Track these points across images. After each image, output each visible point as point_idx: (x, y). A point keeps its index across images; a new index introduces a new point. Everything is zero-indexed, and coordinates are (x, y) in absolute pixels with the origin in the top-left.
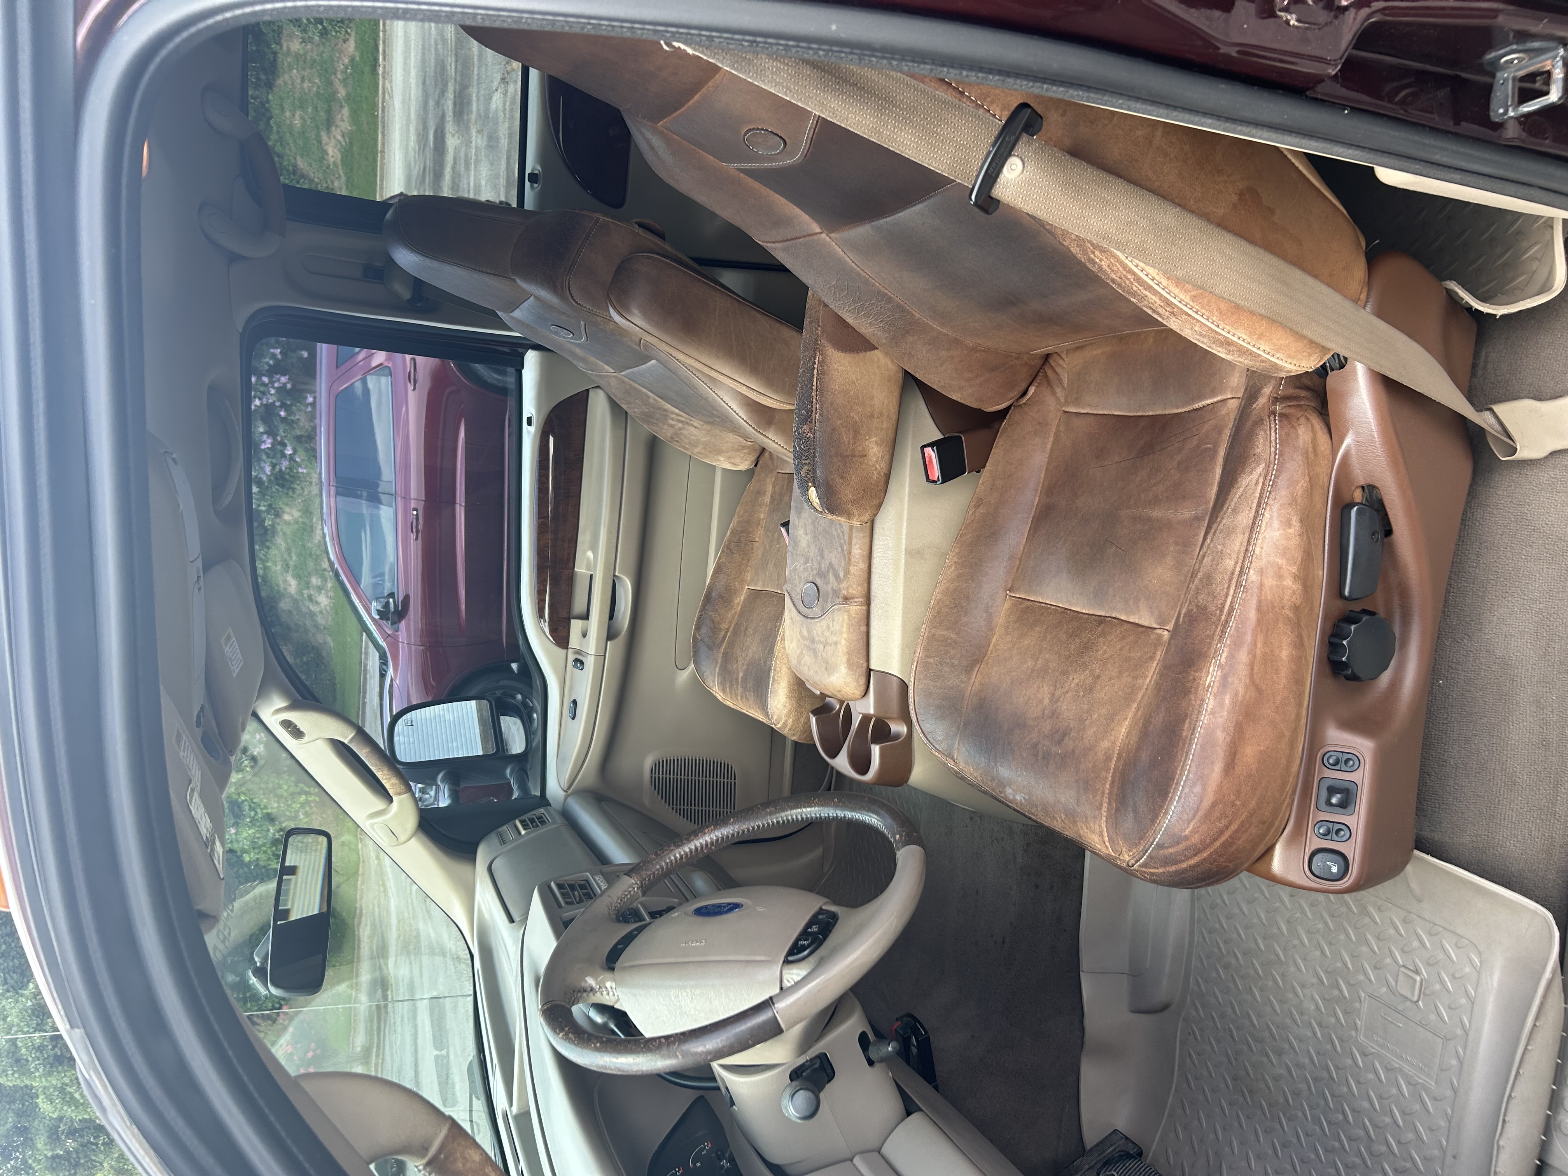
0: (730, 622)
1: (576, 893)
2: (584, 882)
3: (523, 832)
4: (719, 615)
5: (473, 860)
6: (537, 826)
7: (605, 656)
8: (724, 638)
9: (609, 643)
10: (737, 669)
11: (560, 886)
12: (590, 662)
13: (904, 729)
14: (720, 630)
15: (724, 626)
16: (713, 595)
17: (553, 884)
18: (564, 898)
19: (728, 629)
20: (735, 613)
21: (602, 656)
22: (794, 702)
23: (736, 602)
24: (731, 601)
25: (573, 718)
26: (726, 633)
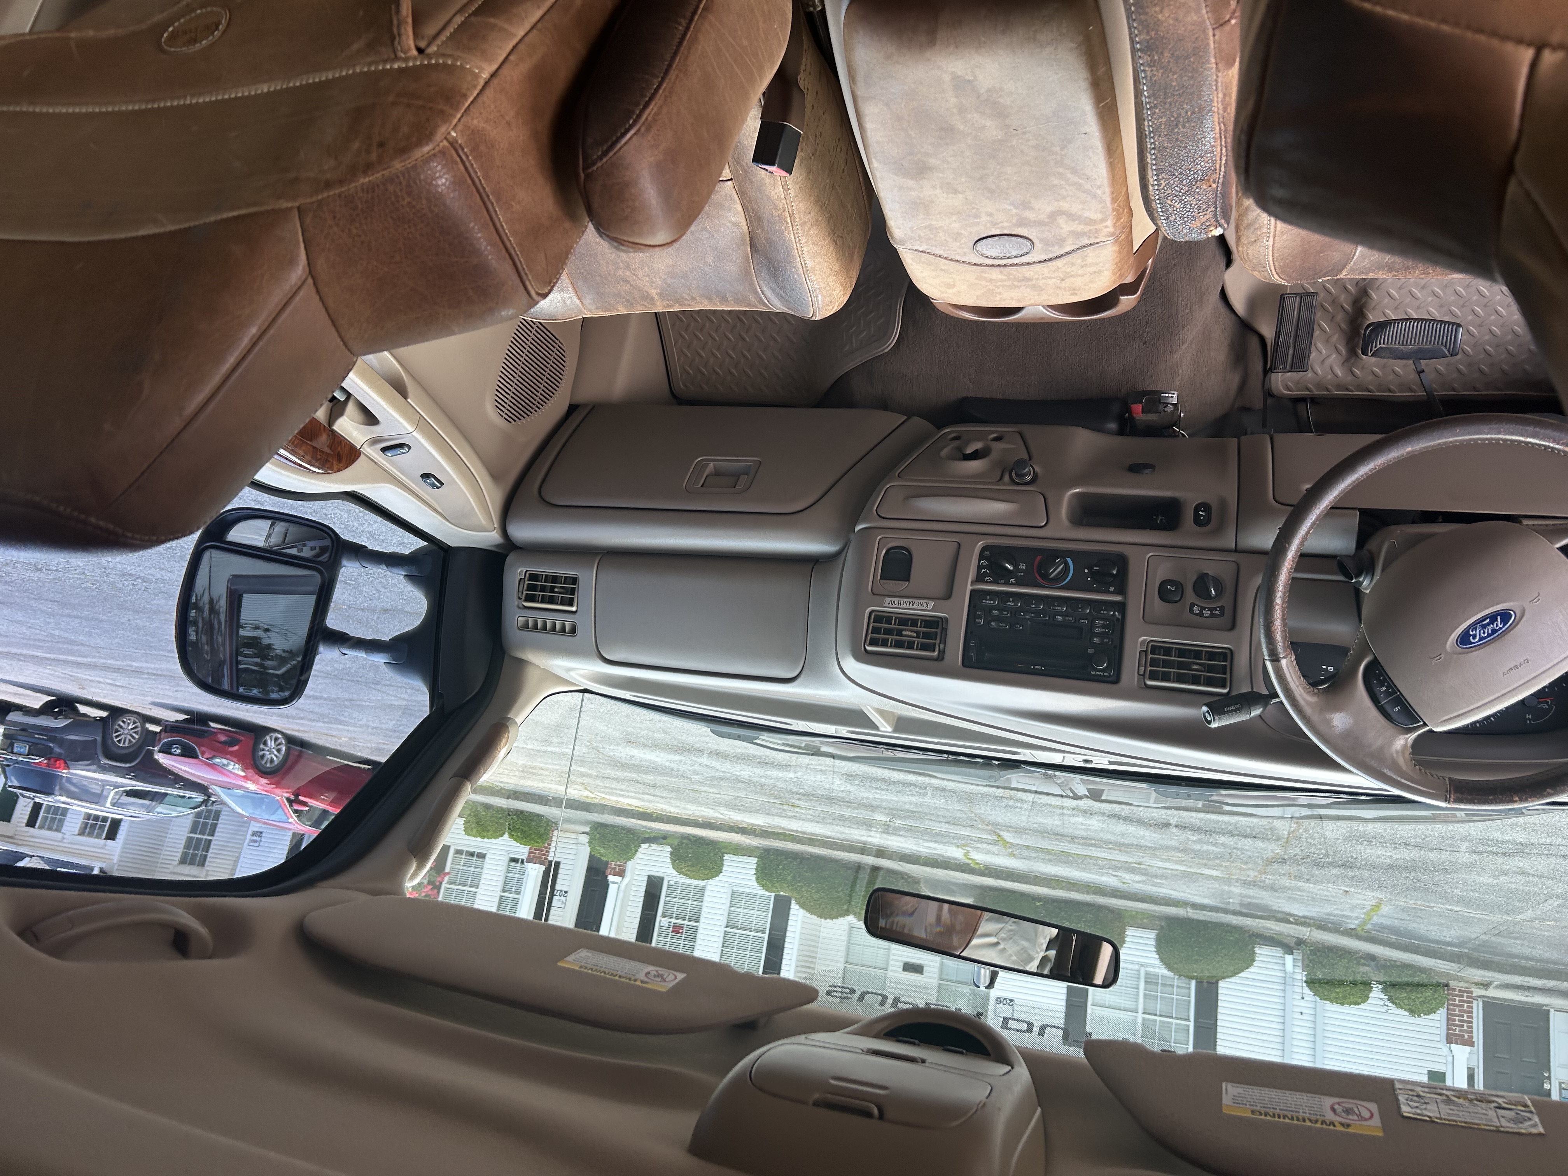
2: (875, 615)
3: (572, 608)
6: (573, 589)
7: (420, 415)
9: (409, 400)
12: (413, 436)
17: (869, 648)
25: (442, 486)
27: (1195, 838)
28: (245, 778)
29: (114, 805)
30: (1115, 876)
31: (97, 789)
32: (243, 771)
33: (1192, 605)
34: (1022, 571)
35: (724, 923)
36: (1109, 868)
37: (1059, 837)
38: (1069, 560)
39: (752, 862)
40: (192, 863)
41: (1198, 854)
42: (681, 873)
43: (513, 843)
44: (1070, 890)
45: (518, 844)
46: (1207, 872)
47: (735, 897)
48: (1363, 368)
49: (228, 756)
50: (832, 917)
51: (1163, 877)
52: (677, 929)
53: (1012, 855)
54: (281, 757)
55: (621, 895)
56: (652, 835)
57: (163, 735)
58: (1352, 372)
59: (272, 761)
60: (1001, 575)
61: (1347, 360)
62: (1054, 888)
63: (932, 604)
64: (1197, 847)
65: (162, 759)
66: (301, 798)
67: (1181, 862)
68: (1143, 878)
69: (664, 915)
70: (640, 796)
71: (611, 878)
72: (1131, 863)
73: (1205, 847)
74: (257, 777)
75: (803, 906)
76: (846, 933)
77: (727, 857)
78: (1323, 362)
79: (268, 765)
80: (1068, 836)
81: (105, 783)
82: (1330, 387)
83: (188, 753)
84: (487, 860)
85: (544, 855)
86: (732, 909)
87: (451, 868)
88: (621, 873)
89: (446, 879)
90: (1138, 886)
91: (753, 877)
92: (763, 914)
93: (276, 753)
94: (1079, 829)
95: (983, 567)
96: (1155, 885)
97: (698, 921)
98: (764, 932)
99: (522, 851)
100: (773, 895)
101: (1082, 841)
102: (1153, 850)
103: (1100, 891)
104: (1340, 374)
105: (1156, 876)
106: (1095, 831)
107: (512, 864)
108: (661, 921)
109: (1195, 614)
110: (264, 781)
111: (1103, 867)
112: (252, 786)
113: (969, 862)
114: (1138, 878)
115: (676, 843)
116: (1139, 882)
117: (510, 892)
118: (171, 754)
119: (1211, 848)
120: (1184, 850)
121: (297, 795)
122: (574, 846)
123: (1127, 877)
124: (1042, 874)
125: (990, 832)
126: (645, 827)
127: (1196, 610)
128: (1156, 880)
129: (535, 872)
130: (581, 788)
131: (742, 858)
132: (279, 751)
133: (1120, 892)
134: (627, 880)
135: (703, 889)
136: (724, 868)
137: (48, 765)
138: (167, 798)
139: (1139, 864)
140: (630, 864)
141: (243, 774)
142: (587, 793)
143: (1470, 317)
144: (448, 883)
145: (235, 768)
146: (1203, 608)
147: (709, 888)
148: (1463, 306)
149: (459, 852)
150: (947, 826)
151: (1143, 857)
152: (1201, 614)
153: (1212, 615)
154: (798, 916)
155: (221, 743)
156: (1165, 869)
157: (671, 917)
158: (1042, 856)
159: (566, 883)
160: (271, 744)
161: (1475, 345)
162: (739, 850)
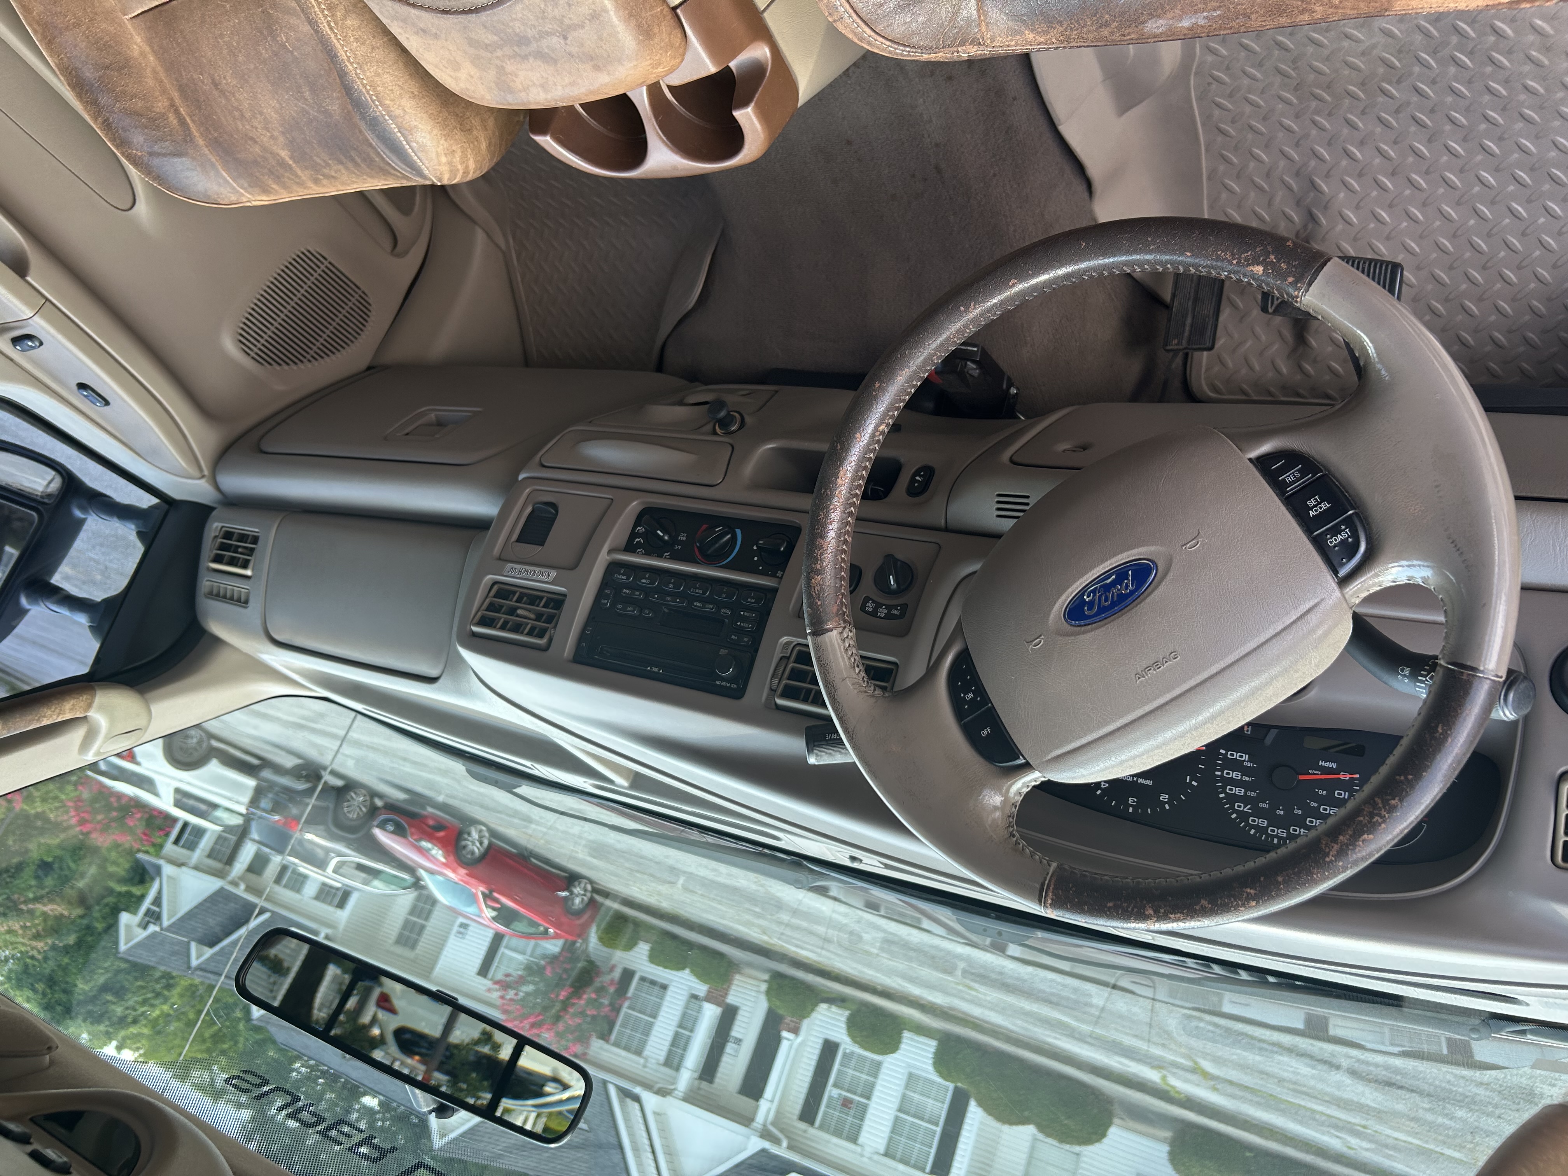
0: (164, 92)
1: (519, 612)
2: (496, 587)
3: (248, 572)
4: (134, 96)
5: (217, 641)
6: (252, 550)
7: (47, 300)
8: (182, 122)
9: (29, 279)
10: (264, 149)
11: (483, 622)
12: (39, 326)
13: (760, 52)
14: (163, 116)
15: (161, 105)
16: (89, 73)
17: (475, 629)
18: (522, 633)
19: (173, 105)
20: (154, 72)
21: (44, 306)
22: (459, 135)
23: (136, 52)
24: (127, 60)
25: (107, 403)
26: (177, 112)
27: (1426, 1106)
28: (446, 865)
29: (334, 871)
30: (1338, 1137)
31: (320, 853)
32: (445, 858)
33: (867, 599)
34: (680, 543)
35: (895, 1106)
36: (1329, 1126)
37: (1265, 1076)
38: (739, 532)
39: (930, 1046)
40: (405, 945)
41: (1432, 1127)
42: (855, 1042)
43: (693, 979)
44: (1285, 1144)
45: (697, 981)
46: (1448, 1152)
47: (912, 1080)
48: (1315, 361)
49: (435, 842)
50: (1011, 1123)
51: (1395, 1148)
52: (846, 1103)
53: (1215, 1089)
54: (482, 849)
55: (793, 1052)
56: (832, 996)
57: (383, 811)
58: (1300, 367)
59: (473, 853)
60: (655, 548)
61: (1294, 350)
62: (1266, 1138)
63: (553, 574)
64: (1430, 1117)
65: (378, 833)
66: (496, 895)
67: (1415, 1134)
68: (1373, 1146)
69: (835, 1085)
70: (819, 950)
71: (785, 1034)
72: (1355, 1124)
73: (1440, 1120)
74: (455, 865)
75: (980, 1104)
76: (1028, 1144)
77: (906, 1034)
78: (1261, 354)
79: (469, 856)
80: (1277, 1078)
81: (328, 851)
82: (1272, 389)
83: (399, 831)
84: (669, 993)
85: (721, 996)
86: (908, 1093)
87: (634, 994)
88: (795, 1031)
89: (626, 1004)
90: (1367, 1154)
91: (931, 1062)
92: (939, 1104)
93: (478, 845)
94: (1288, 1071)
95: (639, 535)
96: (1389, 1157)
97: (868, 1098)
98: (937, 1124)
99: (702, 988)
100: (951, 1086)
101: (1291, 1086)
102: (1379, 1115)
103: (1322, 1152)
104: (1285, 371)
105: (1387, 1146)
106: (1305, 1076)
107: (693, 1000)
108: (831, 1091)
109: (868, 613)
110: (463, 871)
111: (1322, 1124)
112: (451, 875)
113: (1168, 1088)
114: (1365, 1145)
115: (854, 1007)
116: (1367, 1150)
117: (685, 1029)
118: (386, 830)
119: (1447, 1122)
120: (1415, 1119)
121: (491, 891)
122: (754, 994)
123: (1354, 1141)
124: (1254, 1119)
125: (1188, 1057)
126: (823, 985)
127: (870, 607)
128: (1387, 1151)
129: (710, 1013)
130: (759, 931)
131: (922, 1039)
132: (481, 843)
133: (1347, 1158)
134: (800, 1039)
135: (878, 1065)
136: (903, 1046)
137: (285, 824)
138: (383, 876)
139: (1365, 1127)
140: (805, 1023)
141: (444, 860)
142: (765, 938)
143: (1464, 286)
144: (629, 1008)
145: (438, 853)
146: (879, 605)
147: (885, 1065)
148: (1451, 268)
149: (643, 979)
150: (1134, 1040)
151: (1367, 1120)
152: (874, 614)
153: (888, 616)
154: (975, 1114)
155: (429, 826)
156: (1396, 1139)
157: (842, 1088)
158: (1248, 1096)
159: (742, 1030)
160: (475, 835)
161: (1476, 331)
162: (921, 1030)
